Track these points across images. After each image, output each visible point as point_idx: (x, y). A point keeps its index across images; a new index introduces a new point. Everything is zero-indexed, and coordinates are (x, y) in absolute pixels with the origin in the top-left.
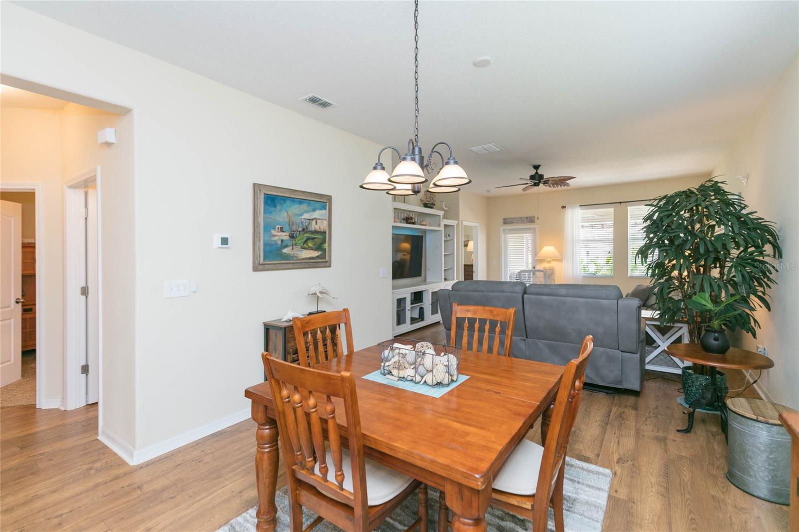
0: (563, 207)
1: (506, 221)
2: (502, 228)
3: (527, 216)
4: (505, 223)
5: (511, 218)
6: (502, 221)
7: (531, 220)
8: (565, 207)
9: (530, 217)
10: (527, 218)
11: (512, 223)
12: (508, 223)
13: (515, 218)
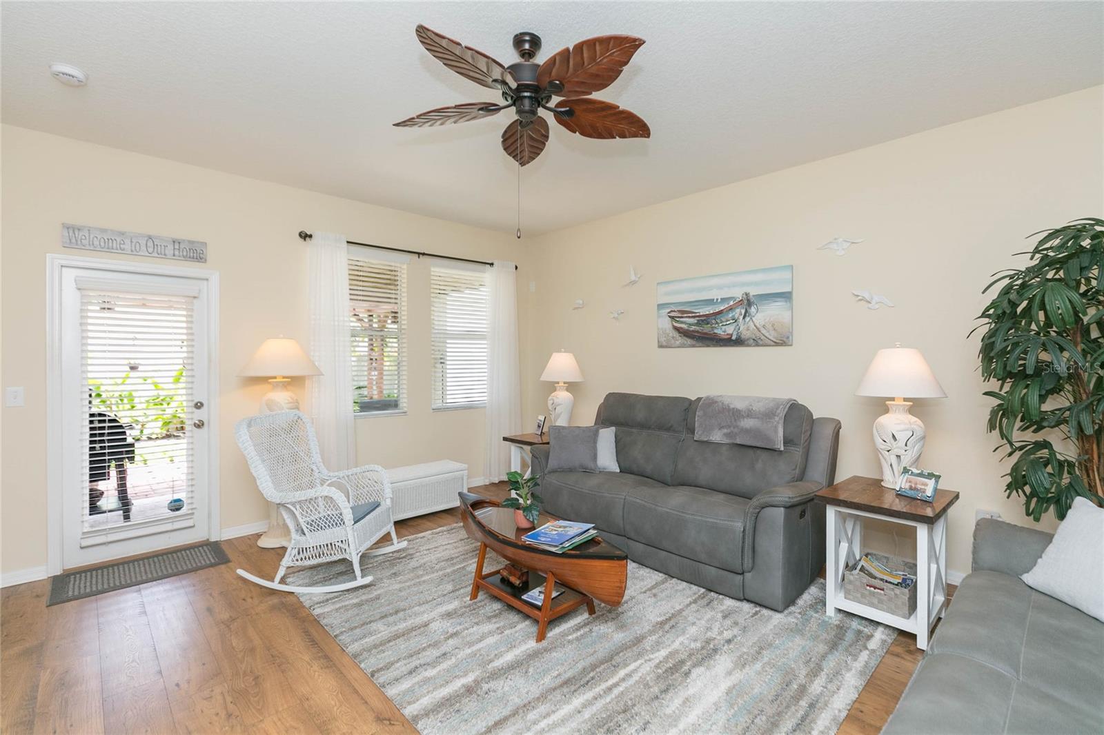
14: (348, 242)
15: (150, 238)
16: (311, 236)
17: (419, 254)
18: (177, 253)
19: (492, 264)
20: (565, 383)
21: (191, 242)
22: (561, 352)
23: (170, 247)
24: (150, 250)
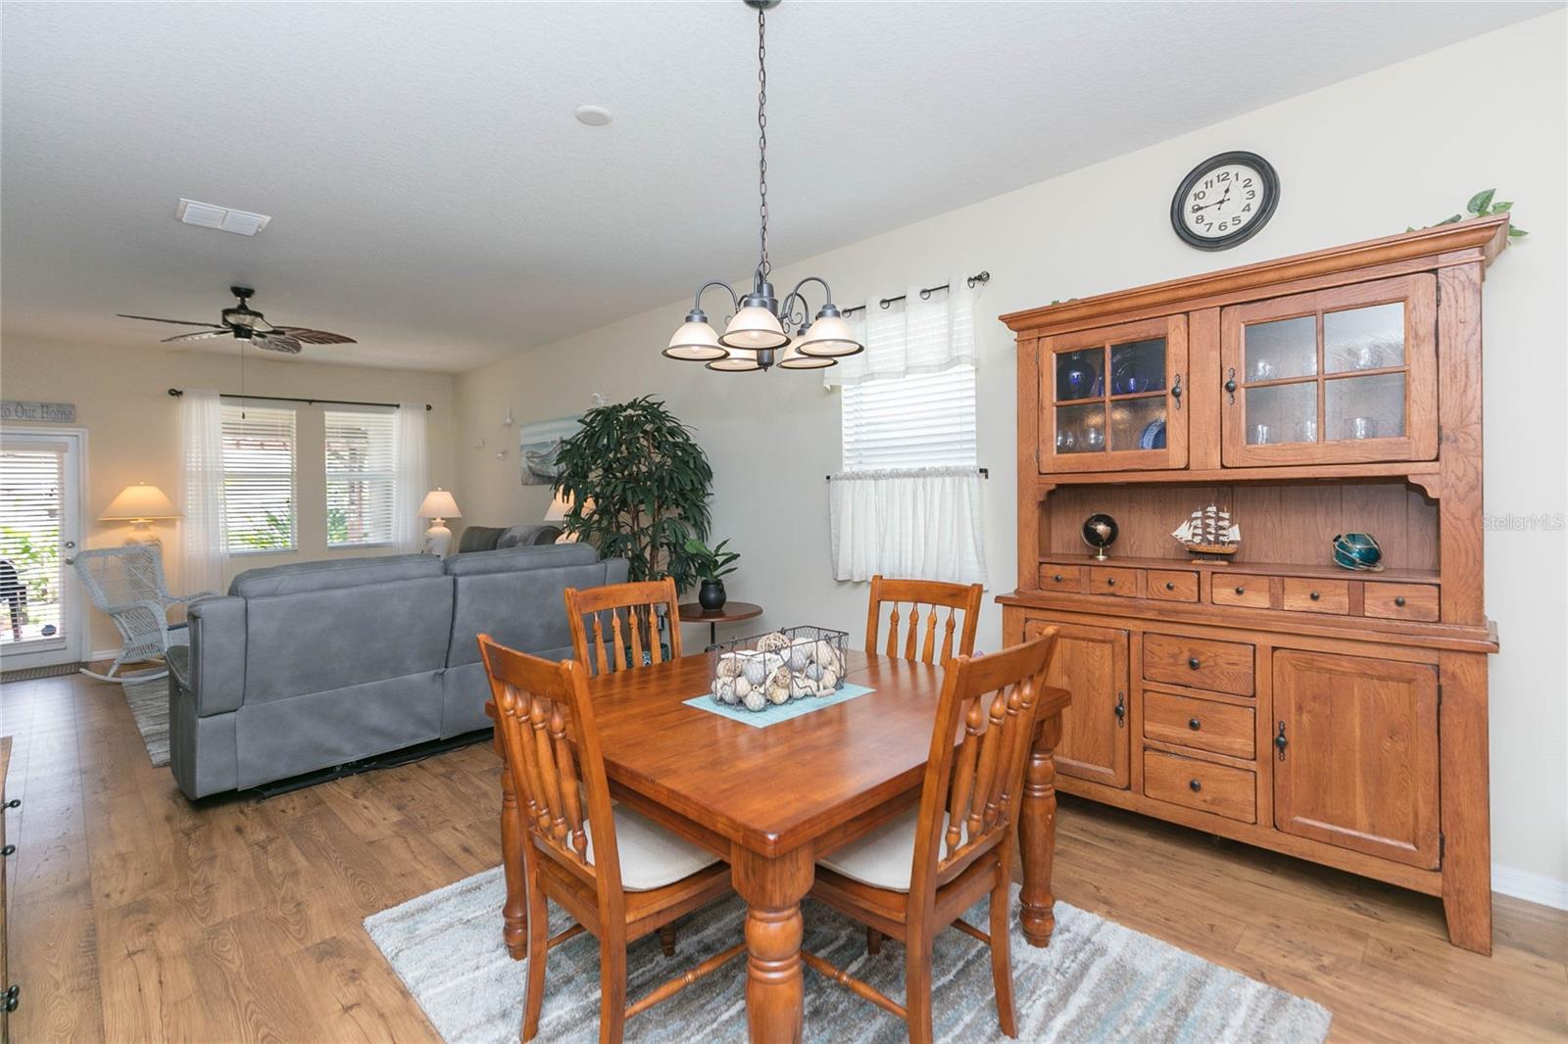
14: (221, 395)
15: (19, 404)
16: (181, 393)
17: (311, 401)
18: (45, 415)
19: (398, 406)
20: (442, 519)
21: (59, 405)
22: (437, 490)
23: (39, 410)
24: (20, 415)
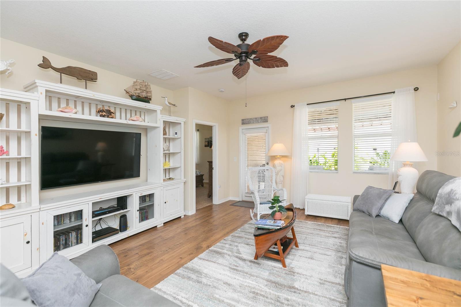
0: (293, 106)
1: (244, 122)
2: (241, 128)
3: (261, 116)
4: (243, 123)
5: (248, 119)
6: (241, 122)
7: (265, 120)
8: (294, 106)
9: (264, 117)
10: (261, 118)
11: (249, 123)
12: (246, 124)
13: (251, 119)
